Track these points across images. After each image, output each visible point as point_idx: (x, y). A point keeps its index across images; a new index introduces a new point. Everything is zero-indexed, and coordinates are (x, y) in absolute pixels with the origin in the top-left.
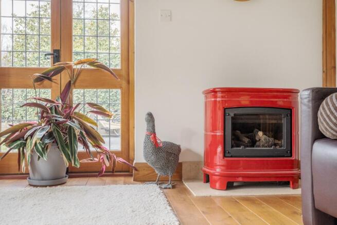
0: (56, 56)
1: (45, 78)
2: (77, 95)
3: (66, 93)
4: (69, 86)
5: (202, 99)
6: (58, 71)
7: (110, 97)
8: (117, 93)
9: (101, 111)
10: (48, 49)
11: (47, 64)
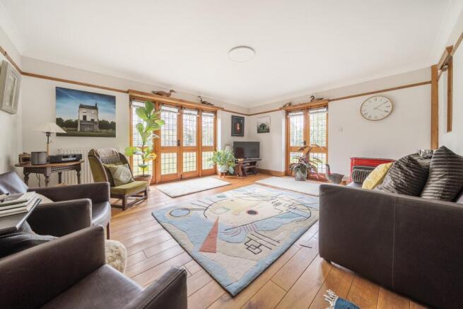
0: (305, 143)
1: (302, 149)
2: (311, 154)
3: (308, 154)
4: (308, 152)
5: (350, 161)
6: (305, 147)
7: (322, 156)
8: (324, 155)
9: (318, 160)
10: (303, 141)
11: (302, 145)
